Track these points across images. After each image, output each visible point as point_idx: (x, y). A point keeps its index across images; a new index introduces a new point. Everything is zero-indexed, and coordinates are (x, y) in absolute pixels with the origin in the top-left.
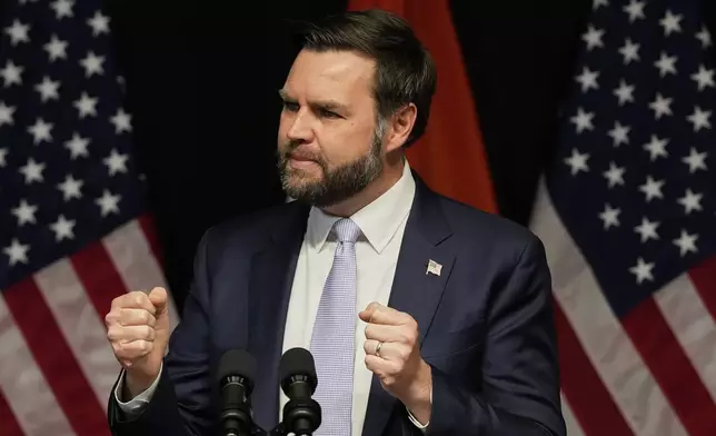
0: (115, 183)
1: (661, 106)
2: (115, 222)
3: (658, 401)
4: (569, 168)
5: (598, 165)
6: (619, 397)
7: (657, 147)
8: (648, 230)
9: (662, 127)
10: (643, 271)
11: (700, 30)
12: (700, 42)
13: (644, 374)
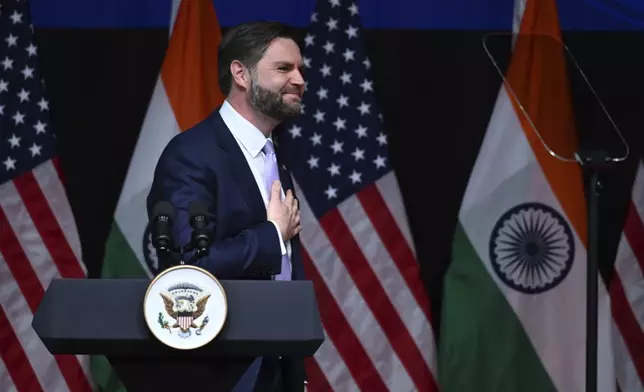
0: (40, 139)
1: (343, 101)
2: (38, 161)
3: (338, 265)
4: (291, 135)
5: (307, 134)
6: (317, 262)
7: (340, 124)
8: (334, 170)
9: (343, 113)
10: (331, 193)
11: (365, 60)
12: (364, 65)
13: (331, 250)
